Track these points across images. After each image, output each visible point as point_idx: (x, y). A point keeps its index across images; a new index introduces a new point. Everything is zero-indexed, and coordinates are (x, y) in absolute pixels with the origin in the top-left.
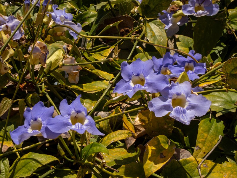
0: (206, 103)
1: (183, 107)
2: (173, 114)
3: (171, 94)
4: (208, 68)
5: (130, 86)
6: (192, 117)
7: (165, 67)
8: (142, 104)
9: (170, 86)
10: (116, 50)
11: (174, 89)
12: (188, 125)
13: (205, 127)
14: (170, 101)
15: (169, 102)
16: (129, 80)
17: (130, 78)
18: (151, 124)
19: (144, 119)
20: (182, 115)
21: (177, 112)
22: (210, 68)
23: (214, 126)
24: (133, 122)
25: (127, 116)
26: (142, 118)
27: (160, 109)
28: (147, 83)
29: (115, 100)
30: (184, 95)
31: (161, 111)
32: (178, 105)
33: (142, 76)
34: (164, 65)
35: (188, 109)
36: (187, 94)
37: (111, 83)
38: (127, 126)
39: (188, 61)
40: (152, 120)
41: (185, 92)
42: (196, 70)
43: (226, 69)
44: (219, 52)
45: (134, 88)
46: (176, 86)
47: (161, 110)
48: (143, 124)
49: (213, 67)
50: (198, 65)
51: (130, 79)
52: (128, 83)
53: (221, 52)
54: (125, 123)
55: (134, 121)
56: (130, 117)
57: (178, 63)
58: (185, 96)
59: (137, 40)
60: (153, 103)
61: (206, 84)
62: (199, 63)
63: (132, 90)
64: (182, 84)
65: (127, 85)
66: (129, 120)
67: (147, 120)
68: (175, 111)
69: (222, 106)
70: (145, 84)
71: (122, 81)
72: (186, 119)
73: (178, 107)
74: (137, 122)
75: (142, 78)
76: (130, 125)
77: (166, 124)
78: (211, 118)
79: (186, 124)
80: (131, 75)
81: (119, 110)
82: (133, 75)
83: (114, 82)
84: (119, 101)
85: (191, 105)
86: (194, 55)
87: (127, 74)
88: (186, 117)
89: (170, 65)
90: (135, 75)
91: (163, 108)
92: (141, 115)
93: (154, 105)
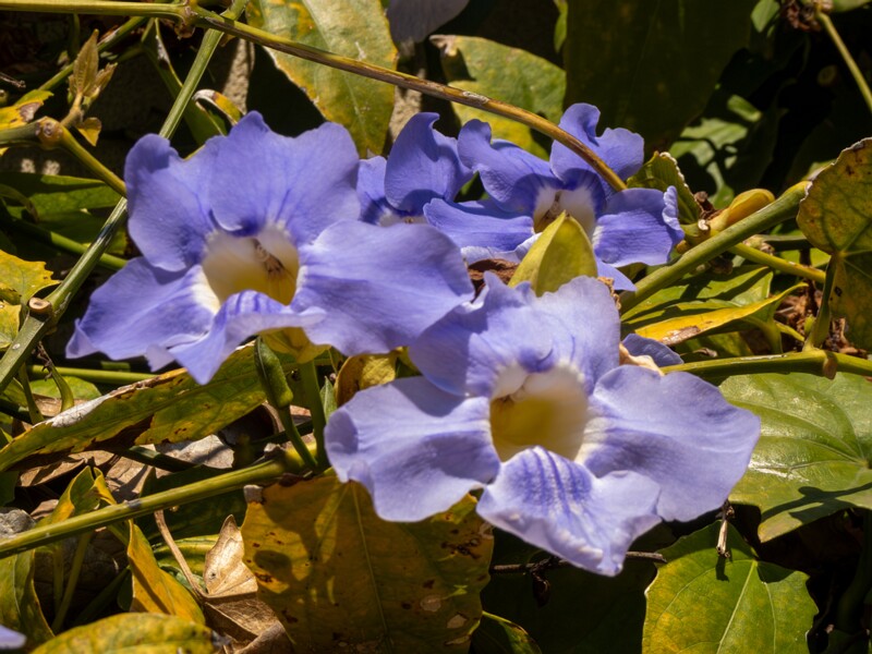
0: (725, 427)
1: (568, 452)
2: (500, 502)
3: (488, 363)
4: (690, 229)
5: (193, 305)
6: (638, 520)
7: (400, 212)
8: (268, 448)
9: (479, 305)
10: (82, 67)
11: (506, 326)
12: (612, 573)
13: (688, 613)
14: (477, 411)
15: (471, 420)
16: (180, 266)
17: (190, 247)
18: (330, 585)
19: (278, 549)
20: (567, 511)
21: (530, 485)
22: (702, 224)
23: (747, 604)
24: (196, 580)
25: (155, 539)
26: (269, 545)
27: (407, 466)
28: (312, 282)
29: (66, 430)
30: (574, 367)
31: (416, 482)
32: (531, 443)
33: (280, 234)
34: (395, 205)
35: (600, 467)
36: (595, 366)
37: (36, 314)
38: (161, 598)
39: (557, 175)
40: (338, 553)
41: (579, 350)
42: (608, 238)
43: (828, 219)
44: (720, 155)
45: (221, 319)
46: (513, 310)
47: (417, 472)
48: (275, 586)
49: (717, 222)
50: (623, 206)
51: (193, 259)
52: (178, 283)
53: (730, 155)
54: (147, 576)
55: (200, 574)
56: (173, 546)
57: (489, 187)
58: (582, 377)
59: (215, 26)
60: (356, 422)
61: (682, 330)
62: (632, 192)
63: (206, 332)
64: (555, 295)
65: (173, 300)
66: (167, 565)
67: (302, 558)
68: (515, 477)
69: (793, 471)
70: (298, 290)
71: (132, 276)
72: (594, 536)
73: (536, 455)
74: (223, 575)
75: (276, 256)
76: (177, 594)
77: (434, 586)
78: (724, 548)
79: (600, 570)
80: (198, 230)
81: (96, 490)
82: (211, 230)
83: (58, 307)
84: (93, 441)
85: (626, 442)
86: (596, 138)
87: (170, 221)
88: (595, 523)
89: (433, 200)
90: (231, 225)
91: (428, 455)
92: (264, 523)
93: (365, 437)
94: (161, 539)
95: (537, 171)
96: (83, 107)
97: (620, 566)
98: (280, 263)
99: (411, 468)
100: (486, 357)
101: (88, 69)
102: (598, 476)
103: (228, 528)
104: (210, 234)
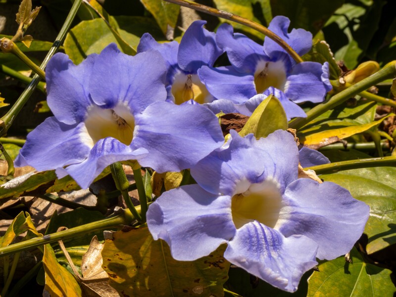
0: (352, 210)
1: (270, 223)
2: (236, 252)
3: (231, 178)
4: (335, 82)
5: (80, 144)
6: (306, 264)
7: (185, 72)
8: (116, 209)
9: (227, 146)
10: (23, 9)
11: (240, 158)
12: (292, 291)
13: (329, 292)
14: (225, 203)
15: (222, 208)
16: (74, 122)
17: (79, 113)
18: (146, 281)
19: (120, 262)
20: (270, 256)
21: (251, 241)
22: (341, 80)
23: (360, 287)
24: (76, 269)
25: (56, 246)
26: (116, 260)
27: (188, 231)
28: (142, 134)
29: (11, 189)
30: (275, 180)
31: (193, 240)
32: (252, 218)
33: (125, 108)
34: (182, 68)
35: (287, 232)
36: (286, 179)
38: (59, 283)
39: (267, 54)
40: (151, 265)
41: (278, 171)
42: (293, 87)
44: (351, 24)
45: (94, 152)
46: (245, 150)
47: (193, 235)
48: (118, 280)
49: (349, 77)
50: (301, 70)
51: (80, 119)
52: (72, 131)
53: (356, 23)
54: (52, 272)
55: (79, 266)
56: (65, 250)
57: (232, 60)
58: (279, 185)
60: (162, 208)
61: (330, 138)
62: (306, 64)
63: (86, 158)
64: (266, 139)
65: (69, 141)
66: (62, 261)
67: (132, 267)
68: (243, 238)
69: (385, 215)
70: (134, 138)
71: (48, 126)
72: (283, 270)
73: (255, 226)
74: (91, 268)
75: (123, 118)
76: (67, 279)
77: (200, 281)
78: (348, 257)
79: (287, 290)
80: (83, 104)
81: (27, 225)
82: (89, 104)
83: (7, 123)
84: (25, 192)
85: (300, 219)
86: (288, 34)
87: (68, 98)
88: (284, 263)
89: (203, 67)
90: (100, 103)
91: (199, 226)
92: (113, 249)
93: (167, 216)
94: (59, 247)
95: (257, 52)
96: (23, 30)
97: (297, 288)
98: (125, 121)
99: (190, 233)
100: (230, 175)
101: (27, 10)
102: (286, 237)
103: (94, 242)
104: (89, 106)
